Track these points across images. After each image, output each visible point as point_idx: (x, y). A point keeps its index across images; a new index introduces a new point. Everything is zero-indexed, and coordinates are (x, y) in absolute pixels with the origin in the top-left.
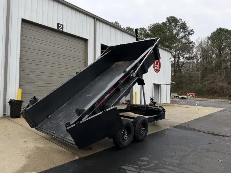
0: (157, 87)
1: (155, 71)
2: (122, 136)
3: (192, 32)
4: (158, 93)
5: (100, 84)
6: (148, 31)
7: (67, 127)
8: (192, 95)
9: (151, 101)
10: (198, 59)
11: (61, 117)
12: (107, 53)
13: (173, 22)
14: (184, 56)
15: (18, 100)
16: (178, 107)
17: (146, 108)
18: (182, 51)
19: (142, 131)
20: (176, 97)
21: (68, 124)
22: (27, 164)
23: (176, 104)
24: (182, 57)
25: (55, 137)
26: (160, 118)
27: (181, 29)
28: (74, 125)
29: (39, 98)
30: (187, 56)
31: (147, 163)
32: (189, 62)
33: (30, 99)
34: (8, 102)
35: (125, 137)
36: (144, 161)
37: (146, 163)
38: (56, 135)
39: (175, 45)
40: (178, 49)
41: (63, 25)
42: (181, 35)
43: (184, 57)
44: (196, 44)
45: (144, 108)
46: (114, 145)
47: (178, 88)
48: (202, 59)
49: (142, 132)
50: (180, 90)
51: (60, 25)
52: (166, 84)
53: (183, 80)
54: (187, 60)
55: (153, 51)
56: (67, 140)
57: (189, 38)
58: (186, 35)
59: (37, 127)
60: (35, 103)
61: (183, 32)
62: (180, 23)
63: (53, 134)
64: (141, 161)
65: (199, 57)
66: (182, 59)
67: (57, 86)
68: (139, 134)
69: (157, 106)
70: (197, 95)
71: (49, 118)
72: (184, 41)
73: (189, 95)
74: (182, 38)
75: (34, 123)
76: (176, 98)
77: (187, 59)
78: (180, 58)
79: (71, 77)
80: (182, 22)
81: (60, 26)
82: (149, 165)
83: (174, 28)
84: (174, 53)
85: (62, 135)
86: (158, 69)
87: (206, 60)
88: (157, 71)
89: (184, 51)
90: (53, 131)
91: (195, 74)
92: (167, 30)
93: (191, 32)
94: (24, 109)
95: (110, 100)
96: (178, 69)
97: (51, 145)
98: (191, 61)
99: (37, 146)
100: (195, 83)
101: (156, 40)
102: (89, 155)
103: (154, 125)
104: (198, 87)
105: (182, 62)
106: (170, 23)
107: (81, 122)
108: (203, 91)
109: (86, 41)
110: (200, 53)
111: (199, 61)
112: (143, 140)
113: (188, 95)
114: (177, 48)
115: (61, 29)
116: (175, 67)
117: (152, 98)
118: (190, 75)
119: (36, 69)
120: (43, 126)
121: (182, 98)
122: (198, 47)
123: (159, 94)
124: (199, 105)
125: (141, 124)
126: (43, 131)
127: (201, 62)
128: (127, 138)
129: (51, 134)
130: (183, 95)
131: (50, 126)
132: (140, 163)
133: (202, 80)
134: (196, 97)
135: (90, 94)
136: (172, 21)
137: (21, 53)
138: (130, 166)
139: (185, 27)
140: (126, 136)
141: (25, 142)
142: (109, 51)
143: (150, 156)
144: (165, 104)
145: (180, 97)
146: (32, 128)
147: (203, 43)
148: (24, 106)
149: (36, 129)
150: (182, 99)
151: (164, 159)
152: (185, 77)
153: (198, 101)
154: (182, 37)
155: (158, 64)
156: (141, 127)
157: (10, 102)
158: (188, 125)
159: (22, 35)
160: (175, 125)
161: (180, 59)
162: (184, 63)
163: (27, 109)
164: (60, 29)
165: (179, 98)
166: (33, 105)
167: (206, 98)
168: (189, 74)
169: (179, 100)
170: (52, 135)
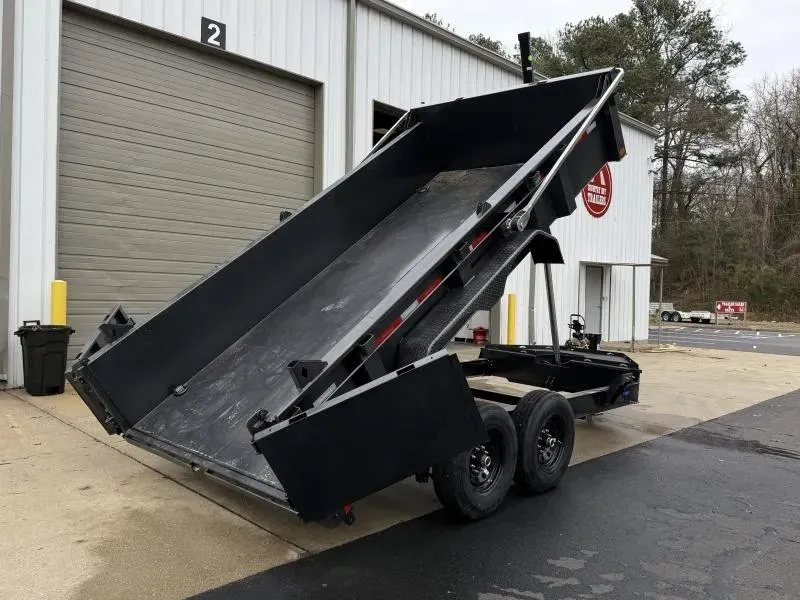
0: (596, 273)
1: (591, 213)
2: (471, 468)
3: (738, 55)
4: (602, 298)
5: (378, 259)
6: (556, 52)
7: (254, 432)
8: (736, 308)
9: (573, 331)
10: (760, 164)
11: (224, 393)
12: (402, 136)
13: (659, 14)
14: (701, 152)
15: (53, 326)
16: (680, 357)
17: (558, 359)
18: (696, 133)
19: (548, 450)
20: (671, 317)
21: (261, 421)
22: (98, 576)
23: (671, 343)
24: (695, 158)
25: (202, 470)
26: (620, 399)
27: (691, 42)
28: (285, 424)
29: (134, 318)
30: (717, 151)
31: (579, 579)
32: (721, 175)
33: (100, 320)
34: (15, 333)
35: (484, 475)
36: (566, 573)
37: (574, 581)
38: (206, 465)
39: (667, 107)
40: (680, 124)
41: (222, 27)
42: (693, 65)
43: (700, 156)
44: (754, 103)
45: (551, 357)
46: (438, 506)
47: (679, 279)
48: (775, 162)
49: (548, 454)
50: (684, 289)
51: (211, 26)
52: (633, 262)
53: (697, 250)
54: (715, 168)
55: (594, 125)
56: (253, 484)
57: (723, 78)
58: (712, 65)
59: (129, 431)
60: (121, 335)
61: (702, 54)
62: (688, 17)
63: (196, 461)
64: (553, 571)
65: (763, 155)
66: (694, 164)
67: (207, 271)
68: (537, 466)
69: (605, 353)
70: (755, 307)
71: (177, 395)
72: (703, 89)
73: (723, 308)
74: (695, 78)
75: (118, 416)
76: (669, 320)
77: (716, 164)
78: (685, 158)
79: (258, 236)
80: (695, 14)
81: (214, 30)
82: (588, 590)
83: (661, 36)
84: (663, 138)
85: (232, 464)
86: (602, 201)
87: (793, 168)
88: (597, 211)
89: (704, 132)
90: (193, 447)
91: (748, 226)
92: (635, 48)
93: (732, 55)
94: (81, 357)
95: (422, 324)
96: (676, 205)
97: (185, 503)
98: (732, 172)
99: (135, 507)
100: (745, 260)
101: (611, 76)
102: (340, 544)
103: (590, 426)
104: (758, 276)
105: (692, 177)
106: (647, 19)
107: (310, 413)
108: (780, 291)
109: (314, 88)
110: (769, 140)
111: (763, 172)
112: (552, 488)
113: (719, 307)
114: (676, 120)
115: (218, 43)
116: (664, 197)
117: (575, 318)
118: (727, 230)
119: (122, 203)
120: (156, 426)
121: (695, 320)
122: (758, 114)
123: (605, 304)
124: (763, 349)
125: (545, 421)
126: (155, 447)
127: (771, 177)
128: (489, 480)
129: (186, 461)
130: (697, 308)
131: (183, 429)
132: (550, 579)
133: (776, 247)
134: (750, 318)
135: (336, 301)
136: (655, 11)
137: (61, 138)
138: (512, 594)
139: (709, 35)
140: (486, 472)
141: (87, 488)
142: (410, 127)
143: (590, 554)
144: (628, 346)
145: (685, 315)
146: (110, 433)
147: (781, 98)
148: (79, 346)
149: (129, 438)
150: (693, 325)
151: (646, 566)
152: (704, 238)
153: (759, 331)
154: (694, 74)
155: (603, 182)
156: (545, 437)
157: (25, 333)
158: (731, 429)
159: (62, 68)
160: (677, 427)
161: (687, 163)
162: (703, 183)
163: (92, 359)
164: (211, 40)
165: (680, 320)
166: (115, 343)
167: (788, 320)
168: (724, 224)
169: (681, 327)
170: (193, 465)
